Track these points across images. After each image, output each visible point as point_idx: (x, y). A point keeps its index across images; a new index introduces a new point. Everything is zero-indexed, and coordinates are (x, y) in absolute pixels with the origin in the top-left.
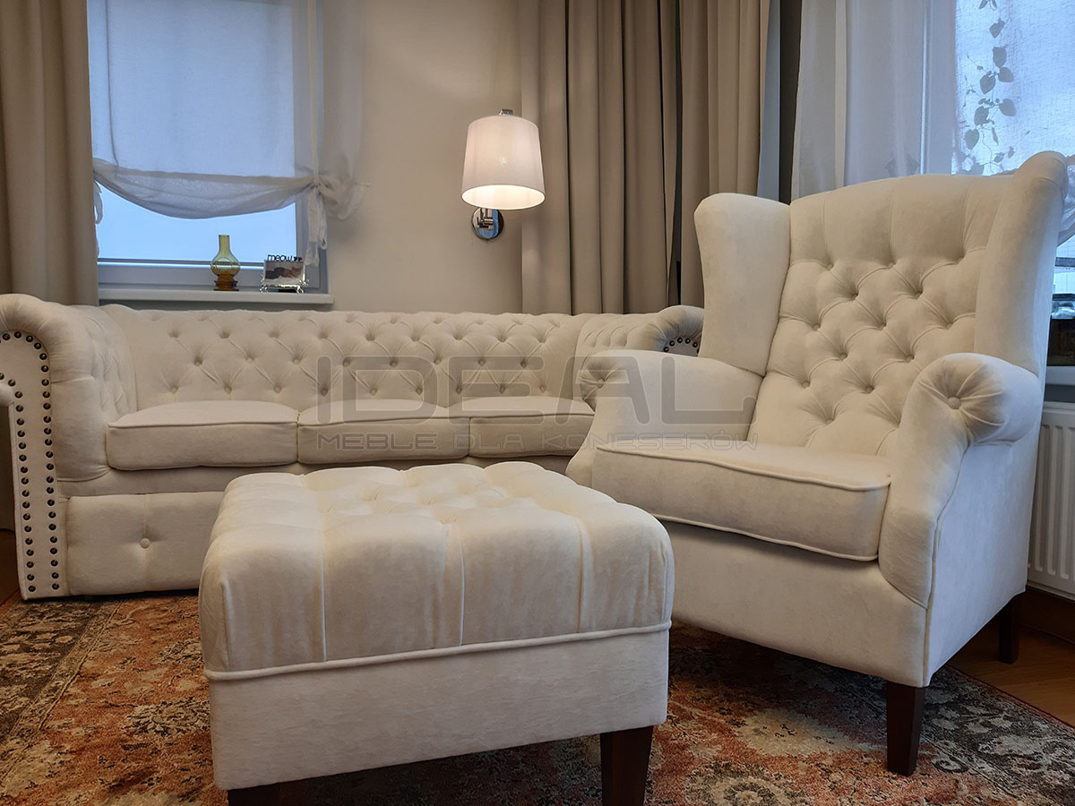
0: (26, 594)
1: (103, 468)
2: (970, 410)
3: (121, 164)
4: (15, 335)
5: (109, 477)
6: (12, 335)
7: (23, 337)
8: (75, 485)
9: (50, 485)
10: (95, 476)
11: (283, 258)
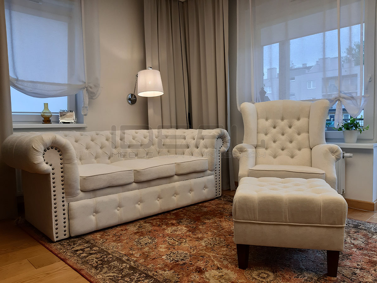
0: (56, 240)
1: (79, 191)
2: (336, 156)
3: (20, 78)
4: (51, 148)
5: (81, 194)
6: (50, 148)
7: (54, 149)
8: (72, 198)
9: (63, 199)
10: (78, 194)
11: (66, 111)
